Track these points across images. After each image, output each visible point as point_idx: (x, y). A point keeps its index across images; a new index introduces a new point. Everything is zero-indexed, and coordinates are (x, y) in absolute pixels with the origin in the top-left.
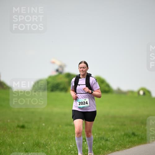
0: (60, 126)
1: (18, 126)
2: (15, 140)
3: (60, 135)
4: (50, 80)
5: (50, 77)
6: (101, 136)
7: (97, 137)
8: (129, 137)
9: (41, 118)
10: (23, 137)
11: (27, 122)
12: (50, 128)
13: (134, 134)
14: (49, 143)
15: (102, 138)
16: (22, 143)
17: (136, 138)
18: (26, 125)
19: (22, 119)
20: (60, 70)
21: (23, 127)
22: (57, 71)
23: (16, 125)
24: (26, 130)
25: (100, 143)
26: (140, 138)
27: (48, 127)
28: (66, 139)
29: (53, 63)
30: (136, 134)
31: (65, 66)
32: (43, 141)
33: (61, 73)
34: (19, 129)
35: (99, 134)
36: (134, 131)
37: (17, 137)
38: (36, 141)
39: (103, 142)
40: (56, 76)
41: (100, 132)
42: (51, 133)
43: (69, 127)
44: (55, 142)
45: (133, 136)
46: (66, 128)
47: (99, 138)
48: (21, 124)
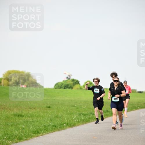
0: (69, 107)
1: (47, 107)
2: (45, 115)
3: (69, 112)
4: (63, 83)
5: (64, 81)
6: (90, 112)
7: (88, 112)
8: (105, 112)
9: (59, 103)
10: (50, 112)
11: (51, 105)
12: (63, 108)
13: (107, 111)
14: (63, 115)
15: (91, 113)
16: (49, 115)
17: (108, 113)
18: (51, 106)
19: (49, 103)
20: (69, 77)
21: (49, 107)
22: (67, 78)
23: (46, 106)
24: (51, 109)
25: (90, 115)
26: (111, 113)
27: (62, 107)
28: (72, 113)
29: (65, 74)
30: (109, 111)
31: (71, 75)
32: (59, 115)
33: (69, 79)
34: (47, 108)
35: (89, 111)
36: (108, 109)
37: (46, 112)
38: (56, 115)
39: (91, 115)
40: (66, 81)
41: (90, 110)
42: (64, 111)
43: (73, 107)
44: (66, 115)
45: (107, 112)
46: (72, 108)
47: (89, 113)
48: (48, 106)
